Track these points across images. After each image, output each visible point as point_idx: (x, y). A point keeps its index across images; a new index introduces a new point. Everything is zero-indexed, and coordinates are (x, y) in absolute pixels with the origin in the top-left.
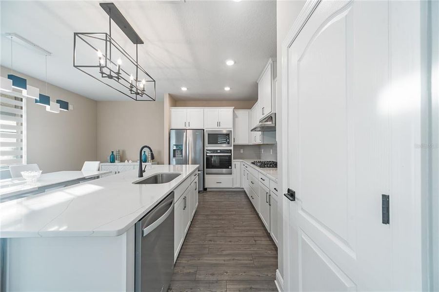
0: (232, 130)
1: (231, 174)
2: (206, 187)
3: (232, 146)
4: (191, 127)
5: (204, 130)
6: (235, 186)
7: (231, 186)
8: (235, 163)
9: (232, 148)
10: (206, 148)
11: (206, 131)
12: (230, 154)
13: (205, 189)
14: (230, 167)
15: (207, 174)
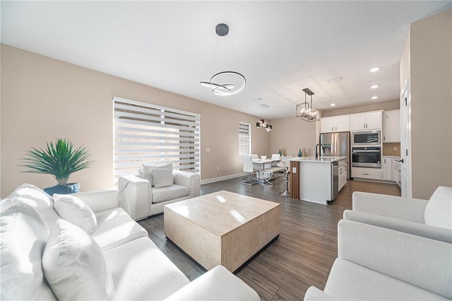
0: (381, 130)
1: (380, 168)
2: (352, 176)
3: (382, 143)
4: (338, 131)
5: (350, 132)
6: (384, 179)
7: (380, 179)
8: (384, 158)
9: (381, 146)
10: (352, 146)
11: (353, 133)
12: (379, 151)
13: (352, 179)
14: (379, 162)
15: (353, 166)
